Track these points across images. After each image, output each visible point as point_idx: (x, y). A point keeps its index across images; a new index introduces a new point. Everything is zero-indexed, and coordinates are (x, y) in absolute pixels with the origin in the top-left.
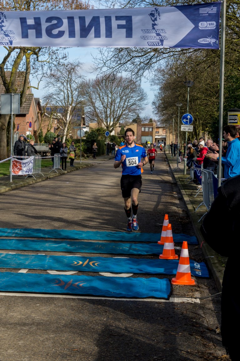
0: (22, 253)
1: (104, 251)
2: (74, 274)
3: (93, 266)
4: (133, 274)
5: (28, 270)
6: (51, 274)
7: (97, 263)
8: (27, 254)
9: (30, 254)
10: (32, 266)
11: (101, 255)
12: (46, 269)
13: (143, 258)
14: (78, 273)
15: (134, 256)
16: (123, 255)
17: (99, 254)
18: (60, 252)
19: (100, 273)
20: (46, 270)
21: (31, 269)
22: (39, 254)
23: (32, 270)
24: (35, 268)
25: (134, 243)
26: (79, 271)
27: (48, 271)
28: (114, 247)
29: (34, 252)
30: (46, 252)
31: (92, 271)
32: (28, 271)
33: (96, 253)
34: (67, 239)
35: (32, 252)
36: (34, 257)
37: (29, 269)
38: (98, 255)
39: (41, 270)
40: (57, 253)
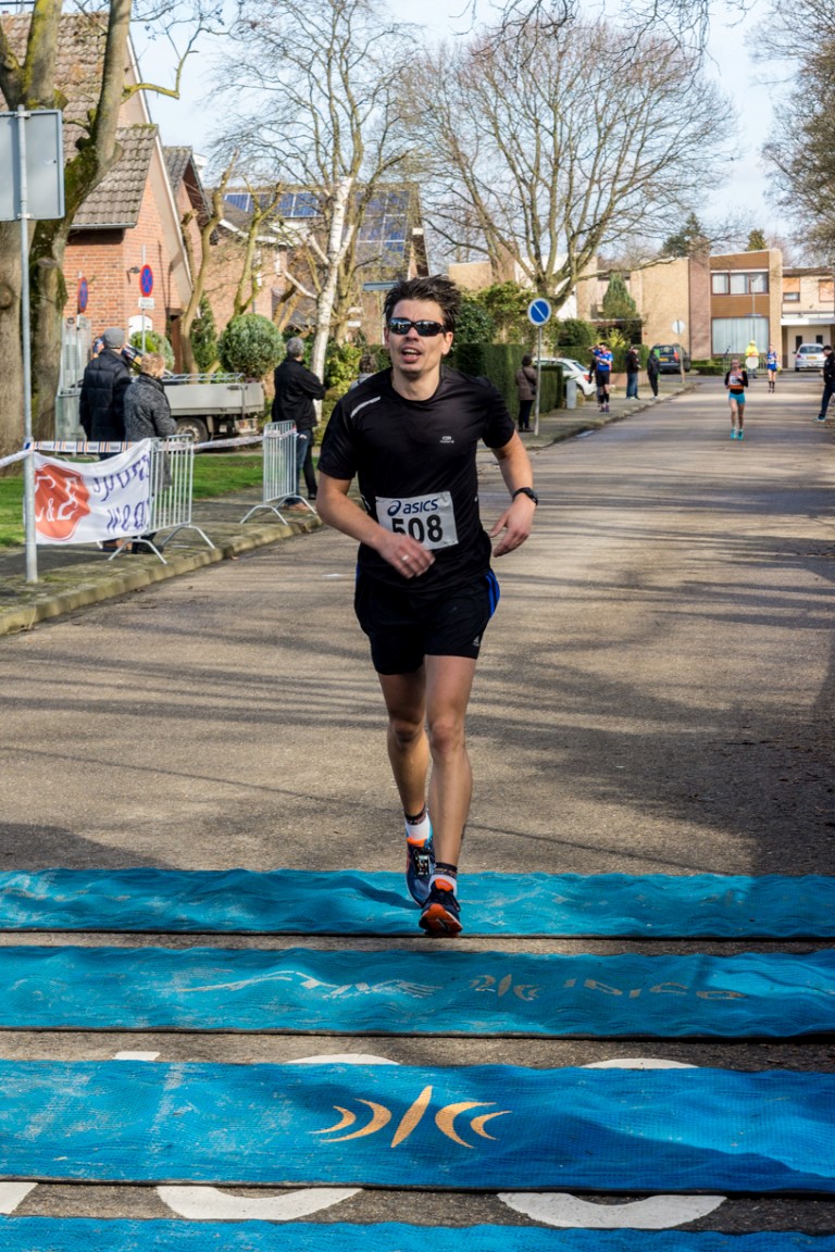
0: (19, 1055)
1: (530, 1018)
2: (334, 1208)
3: (458, 1140)
4: (722, 1199)
5: (33, 1185)
6: (181, 1219)
7: (487, 1117)
8: (47, 1057)
9: (62, 1057)
10: (68, 1153)
11: (513, 1045)
12: (150, 1178)
13: (780, 1064)
14: (357, 1199)
15: (720, 1050)
16: (649, 1045)
17: (499, 1043)
18: (256, 1033)
19: (502, 1197)
20: (153, 1185)
21: (50, 1183)
22: (123, 1056)
23: (58, 1188)
24: (81, 1174)
25: (711, 947)
26: (367, 1188)
27: (162, 1191)
28: (592, 984)
29: (94, 1036)
30: (168, 1037)
31: (456, 1184)
32: (34, 1193)
33: (479, 1032)
34: (305, 935)
35: (80, 1036)
36: (85, 1079)
37: (41, 1182)
38: (490, 1045)
39: (115, 1184)
40: (237, 1037)
